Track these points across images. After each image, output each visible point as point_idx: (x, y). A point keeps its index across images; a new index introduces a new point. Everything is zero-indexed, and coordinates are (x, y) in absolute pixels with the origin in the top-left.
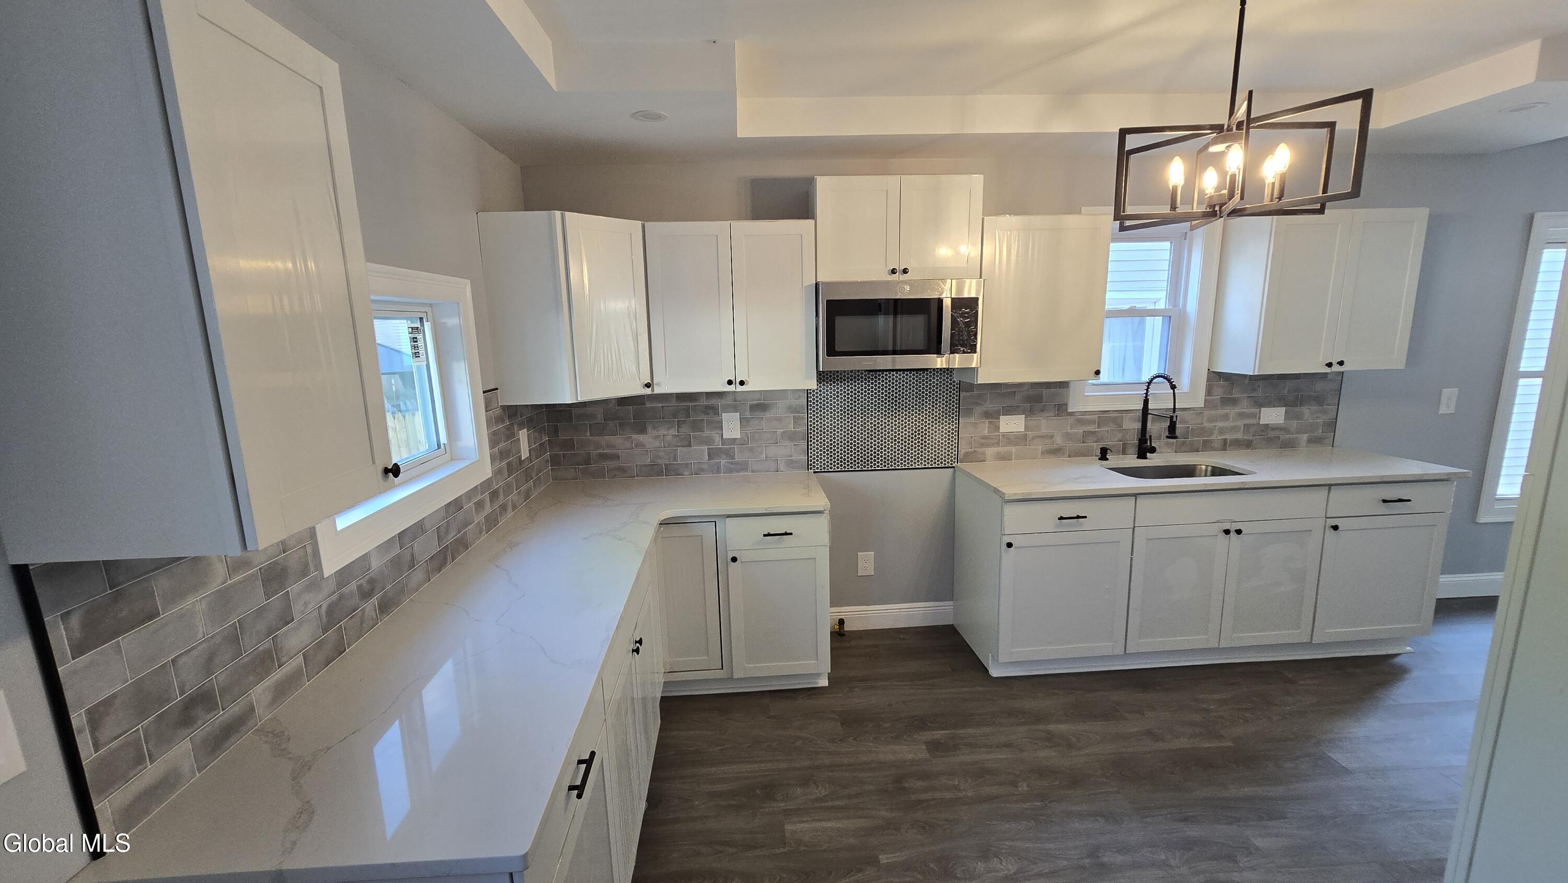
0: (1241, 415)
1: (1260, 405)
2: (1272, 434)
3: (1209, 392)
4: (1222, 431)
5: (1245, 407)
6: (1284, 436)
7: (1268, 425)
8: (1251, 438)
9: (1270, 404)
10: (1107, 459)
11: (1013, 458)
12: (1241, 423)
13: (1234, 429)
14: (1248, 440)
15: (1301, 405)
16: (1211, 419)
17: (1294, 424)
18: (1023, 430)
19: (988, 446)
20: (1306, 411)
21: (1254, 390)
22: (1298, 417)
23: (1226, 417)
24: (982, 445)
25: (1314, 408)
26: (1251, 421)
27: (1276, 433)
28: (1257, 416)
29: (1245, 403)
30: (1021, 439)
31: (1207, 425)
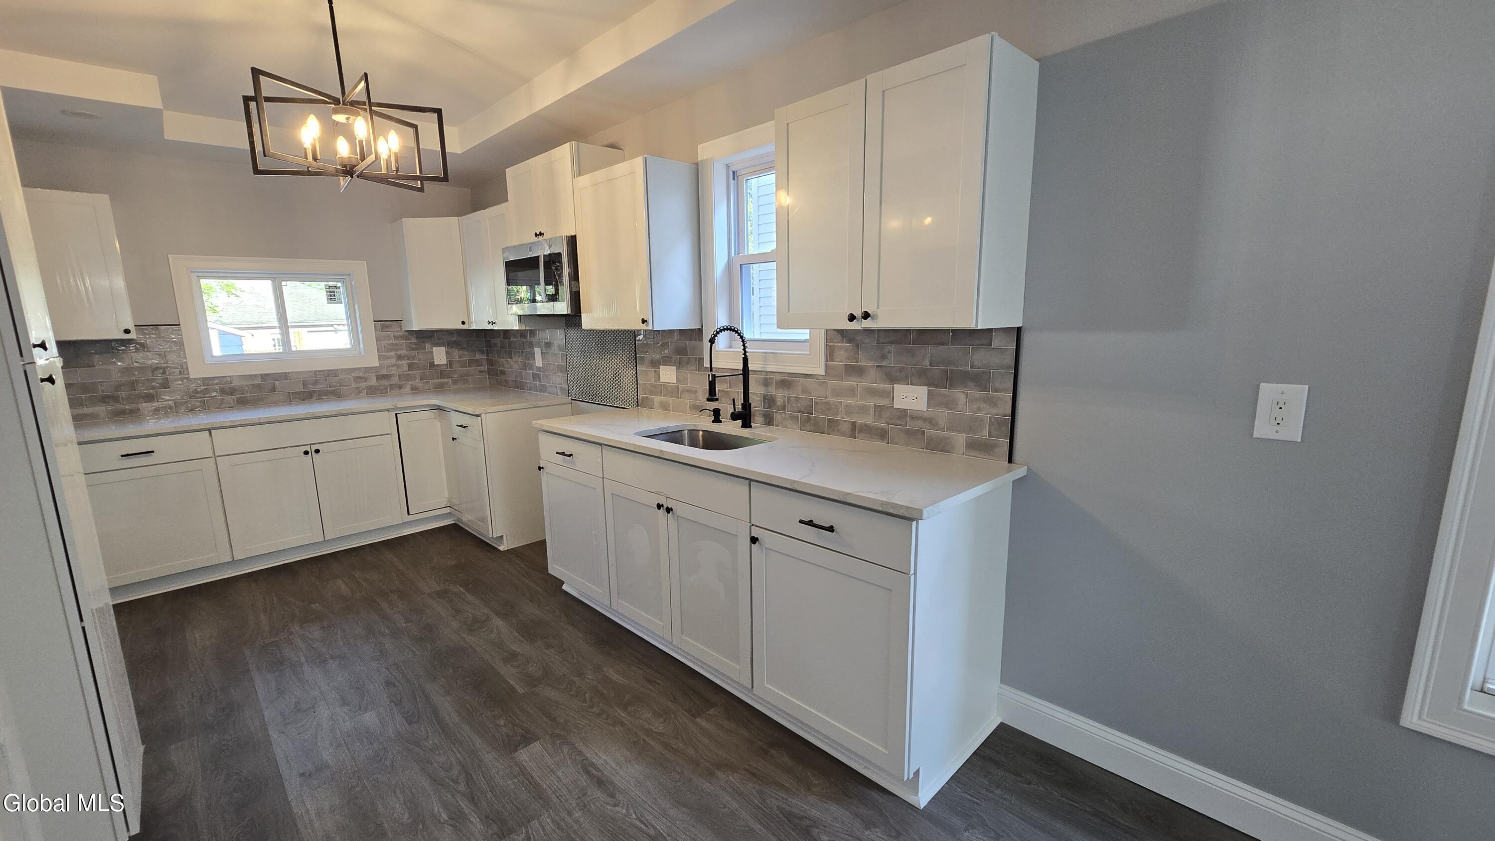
0: (873, 393)
1: (892, 379)
2: (912, 425)
3: (830, 354)
4: (848, 409)
5: (872, 380)
6: (930, 432)
7: (905, 410)
8: (884, 425)
9: (906, 379)
10: (721, 422)
11: (671, 409)
12: (871, 403)
13: (863, 410)
14: (883, 429)
15: (952, 386)
16: (837, 393)
17: (942, 415)
18: (675, 382)
19: (656, 394)
20: (960, 395)
21: (883, 357)
22: (949, 404)
23: (852, 392)
24: (651, 393)
25: (976, 393)
26: (884, 402)
27: (919, 425)
28: (890, 395)
29: (873, 373)
30: (673, 391)
31: (831, 399)
